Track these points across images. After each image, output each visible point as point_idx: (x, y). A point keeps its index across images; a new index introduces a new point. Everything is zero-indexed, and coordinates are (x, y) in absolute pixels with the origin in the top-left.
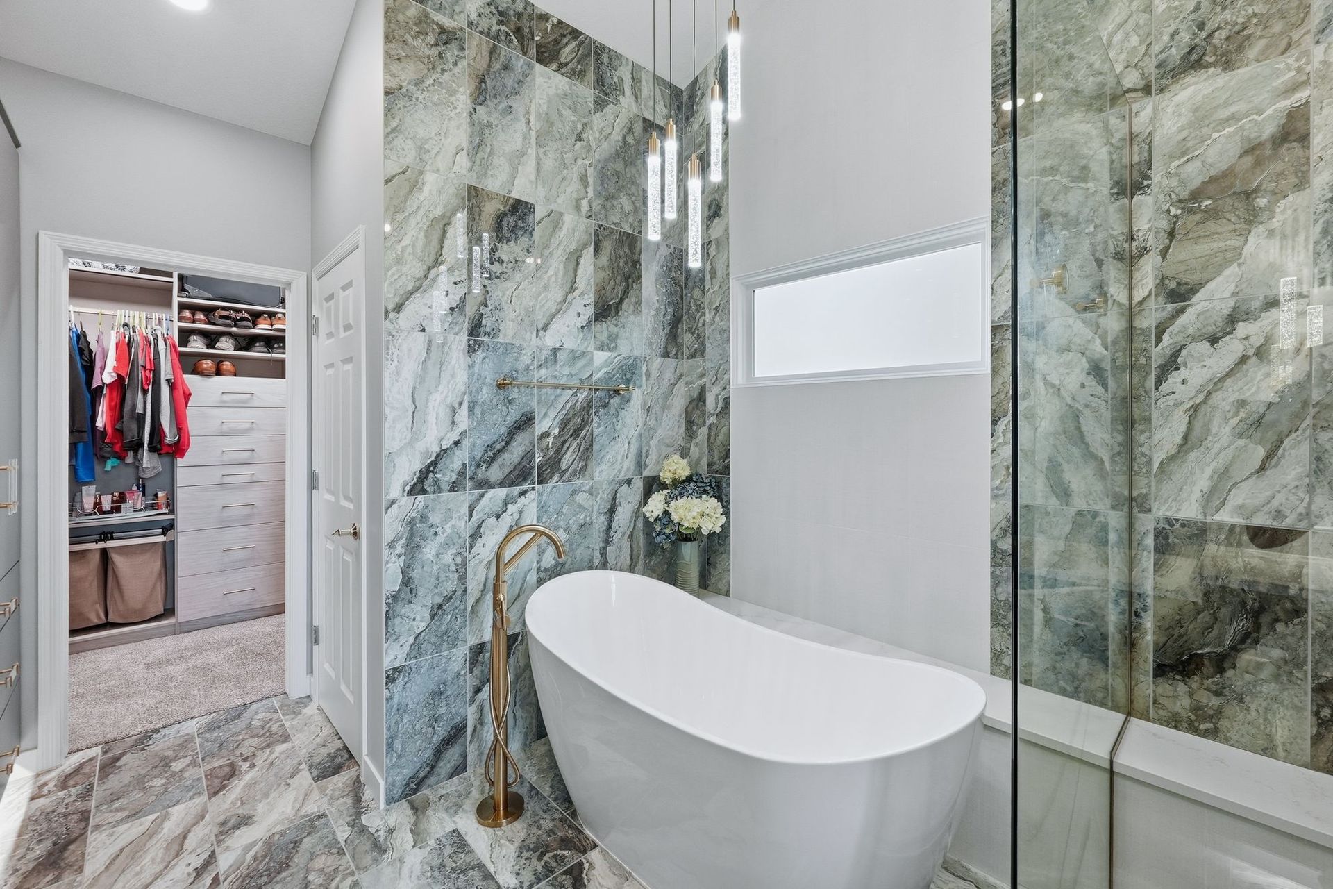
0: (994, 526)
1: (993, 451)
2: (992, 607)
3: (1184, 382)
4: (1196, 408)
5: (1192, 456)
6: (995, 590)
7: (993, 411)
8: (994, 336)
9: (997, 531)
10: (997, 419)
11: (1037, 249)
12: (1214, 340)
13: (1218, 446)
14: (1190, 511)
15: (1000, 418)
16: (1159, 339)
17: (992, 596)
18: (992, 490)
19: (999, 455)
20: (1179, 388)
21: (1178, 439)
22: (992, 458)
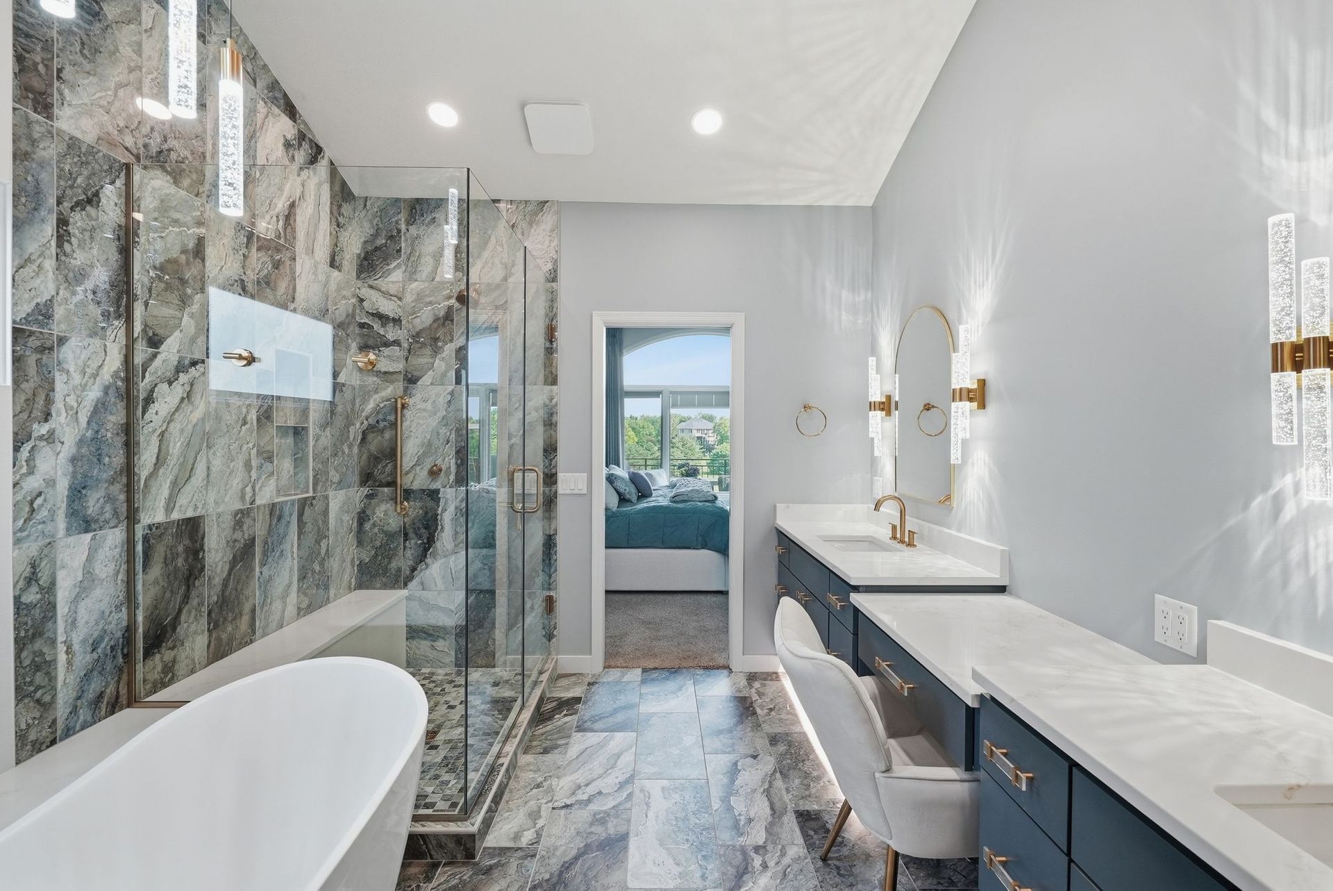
0: (16, 580)
1: (15, 485)
2: (16, 680)
3: (157, 413)
4: (162, 434)
5: (161, 471)
6: (19, 657)
7: (15, 434)
8: (15, 341)
9: (21, 584)
10: (20, 444)
11: (57, 254)
12: (170, 383)
13: (172, 463)
14: (160, 517)
15: (23, 444)
16: (144, 377)
17: (16, 667)
18: (15, 533)
19: (22, 488)
20: (154, 418)
21: (154, 460)
22: (14, 494)
